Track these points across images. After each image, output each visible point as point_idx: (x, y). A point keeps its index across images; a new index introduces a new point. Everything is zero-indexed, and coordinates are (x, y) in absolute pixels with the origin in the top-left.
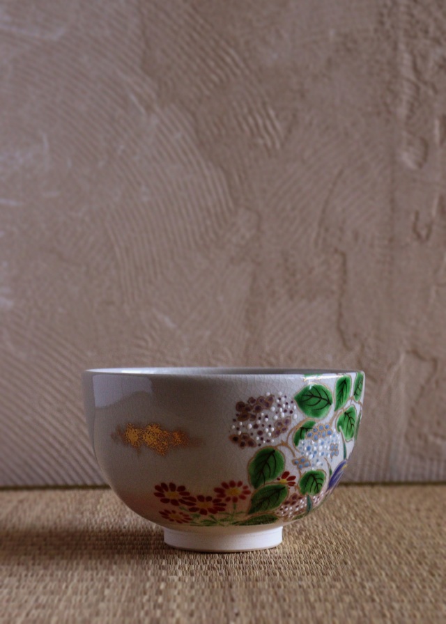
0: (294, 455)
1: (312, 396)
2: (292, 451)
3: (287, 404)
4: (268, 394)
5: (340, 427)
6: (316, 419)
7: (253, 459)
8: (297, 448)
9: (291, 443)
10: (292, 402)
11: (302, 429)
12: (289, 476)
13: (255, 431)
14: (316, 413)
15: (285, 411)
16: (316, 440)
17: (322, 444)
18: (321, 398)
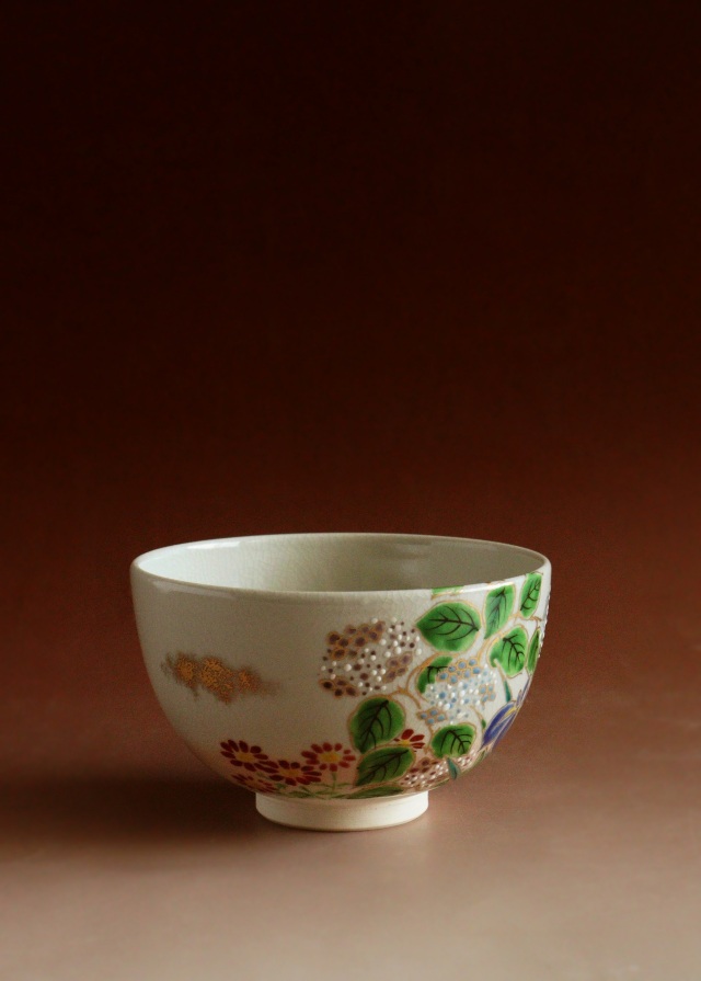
0: (418, 705)
1: (446, 620)
2: (415, 700)
3: (404, 634)
4: (375, 621)
5: (496, 661)
6: (453, 652)
7: (356, 714)
8: (424, 695)
9: (413, 689)
10: (413, 631)
11: (430, 668)
12: (413, 735)
13: (357, 674)
14: (453, 644)
15: (402, 644)
16: (453, 682)
17: (465, 687)
18: (460, 622)
